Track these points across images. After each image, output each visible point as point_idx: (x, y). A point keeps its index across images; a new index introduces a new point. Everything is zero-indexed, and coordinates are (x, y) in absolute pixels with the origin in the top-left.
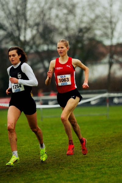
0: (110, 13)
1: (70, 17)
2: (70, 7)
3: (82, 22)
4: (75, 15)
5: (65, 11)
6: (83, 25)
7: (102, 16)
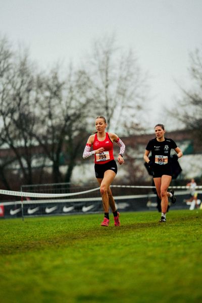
0: (106, 97)
1: (54, 101)
2: (55, 89)
4: (60, 99)
5: (48, 94)
6: (71, 112)
7: (96, 100)
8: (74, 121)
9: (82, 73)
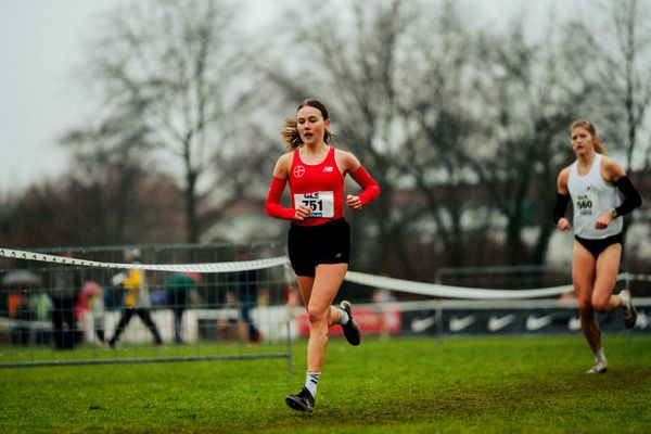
1: (514, 88)
2: (515, 60)
3: (545, 101)
4: (526, 83)
5: (500, 71)
6: (550, 111)
7: (605, 87)
8: (556, 131)
9: (576, 27)
